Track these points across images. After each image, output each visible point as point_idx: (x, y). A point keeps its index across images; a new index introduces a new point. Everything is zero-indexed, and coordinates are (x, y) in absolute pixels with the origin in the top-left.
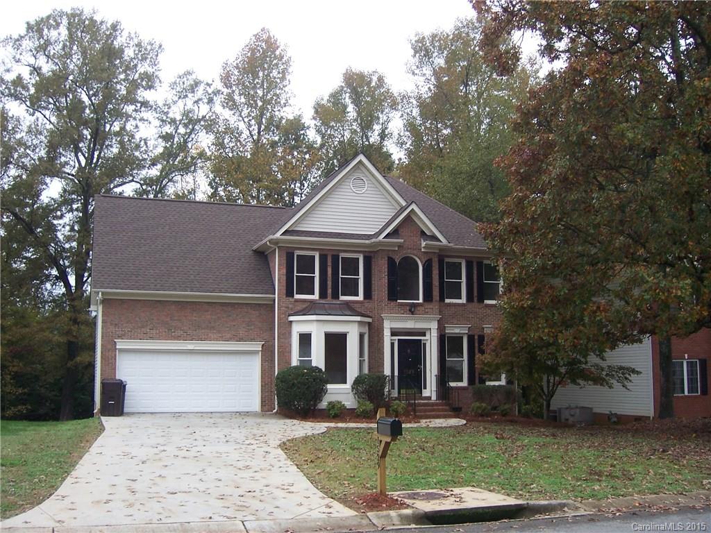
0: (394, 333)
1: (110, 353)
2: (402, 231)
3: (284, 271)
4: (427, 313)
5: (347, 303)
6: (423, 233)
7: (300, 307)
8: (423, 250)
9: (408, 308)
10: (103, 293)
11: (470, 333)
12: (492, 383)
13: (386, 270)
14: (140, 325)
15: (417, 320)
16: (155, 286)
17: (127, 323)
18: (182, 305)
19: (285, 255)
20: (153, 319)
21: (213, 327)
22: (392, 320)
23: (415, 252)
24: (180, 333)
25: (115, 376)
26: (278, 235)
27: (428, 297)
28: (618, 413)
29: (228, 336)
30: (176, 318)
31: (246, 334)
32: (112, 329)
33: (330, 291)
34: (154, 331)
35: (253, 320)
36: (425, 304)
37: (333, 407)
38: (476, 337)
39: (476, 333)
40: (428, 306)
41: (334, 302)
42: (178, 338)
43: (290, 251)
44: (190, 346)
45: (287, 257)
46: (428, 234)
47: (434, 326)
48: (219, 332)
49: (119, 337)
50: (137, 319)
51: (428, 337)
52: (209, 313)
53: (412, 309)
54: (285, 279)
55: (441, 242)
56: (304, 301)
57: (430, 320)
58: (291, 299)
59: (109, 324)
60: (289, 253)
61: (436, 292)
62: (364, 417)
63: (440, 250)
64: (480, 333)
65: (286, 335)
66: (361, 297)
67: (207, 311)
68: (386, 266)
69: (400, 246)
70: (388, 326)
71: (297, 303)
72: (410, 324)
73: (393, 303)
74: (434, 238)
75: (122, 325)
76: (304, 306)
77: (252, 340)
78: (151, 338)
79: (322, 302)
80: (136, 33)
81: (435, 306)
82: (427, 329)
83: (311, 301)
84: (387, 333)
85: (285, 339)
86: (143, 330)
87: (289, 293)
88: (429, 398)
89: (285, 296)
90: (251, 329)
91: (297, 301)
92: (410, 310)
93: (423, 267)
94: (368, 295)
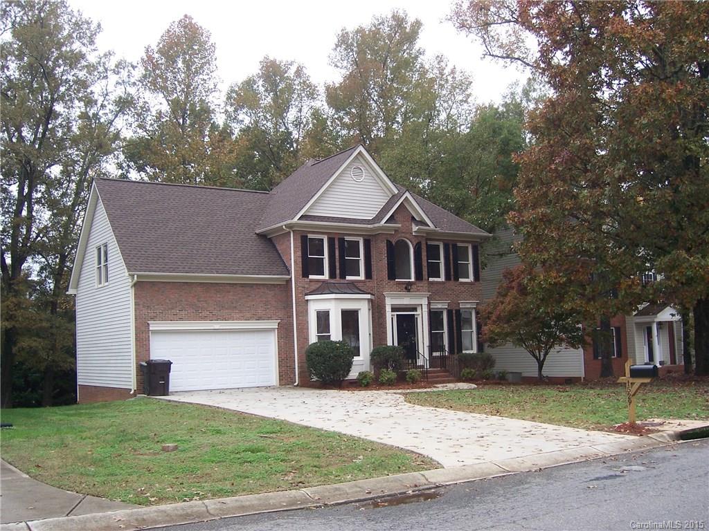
0: (394, 309)
1: (144, 335)
2: (397, 217)
3: (299, 253)
4: (418, 290)
5: (353, 282)
6: (413, 218)
7: (314, 286)
8: (414, 234)
9: (404, 286)
10: (138, 276)
11: (449, 308)
12: (468, 352)
13: (386, 252)
14: (170, 307)
15: (411, 297)
16: (184, 268)
17: (158, 305)
18: (207, 286)
19: (300, 238)
20: (181, 301)
21: (235, 307)
22: (392, 297)
23: (407, 236)
24: (206, 313)
25: (149, 357)
26: (296, 219)
27: (419, 276)
28: (549, 376)
29: (248, 315)
30: (202, 299)
31: (264, 312)
32: (145, 311)
33: (338, 271)
34: (183, 313)
35: (269, 299)
36: (418, 282)
37: (365, 377)
38: (454, 312)
39: (454, 308)
40: (420, 284)
41: (342, 281)
42: (205, 318)
43: (304, 234)
44: (217, 325)
45: (302, 240)
46: (417, 219)
47: (424, 302)
48: (241, 312)
49: (153, 319)
50: (167, 301)
51: (419, 312)
52: (231, 293)
53: (408, 287)
54: (301, 260)
55: (429, 226)
56: (318, 281)
57: (422, 297)
58: (306, 279)
59: (141, 306)
60: (304, 236)
61: (425, 272)
62: (389, 385)
63: (427, 233)
64: (457, 308)
65: (303, 313)
66: (362, 277)
67: (229, 292)
68: (386, 248)
69: (396, 231)
70: (389, 302)
71: (312, 283)
72: (406, 301)
73: (392, 282)
74: (423, 223)
75: (154, 307)
76: (318, 286)
77: (269, 318)
78: (181, 319)
79: (333, 281)
80: (79, 11)
81: (423, 284)
82: (418, 305)
83: (323, 281)
84: (388, 309)
85: (303, 316)
86: (173, 311)
87: (305, 274)
88: (422, 367)
89: (301, 277)
90: (268, 308)
91: (312, 281)
92: (406, 288)
93: (414, 249)
94: (369, 275)
